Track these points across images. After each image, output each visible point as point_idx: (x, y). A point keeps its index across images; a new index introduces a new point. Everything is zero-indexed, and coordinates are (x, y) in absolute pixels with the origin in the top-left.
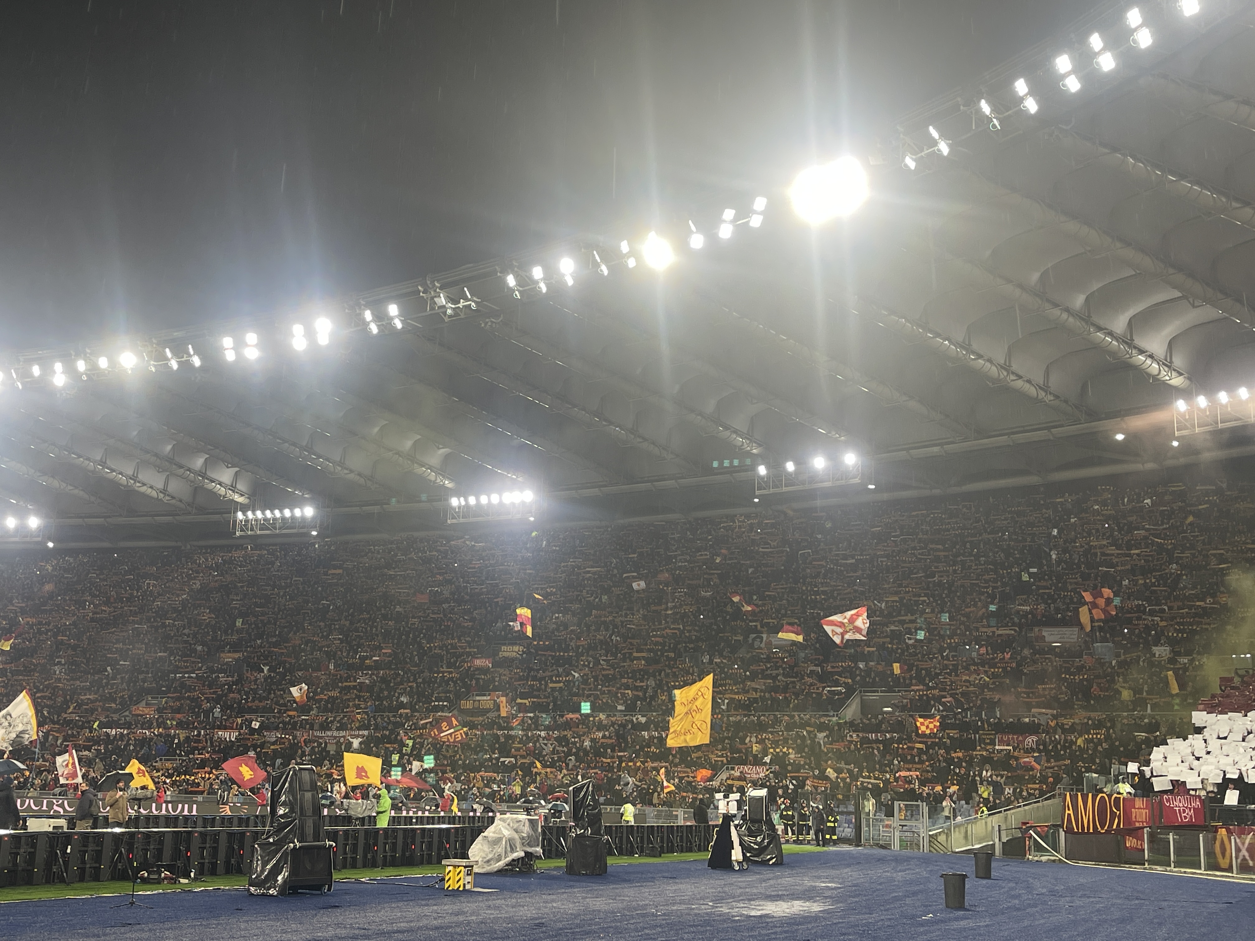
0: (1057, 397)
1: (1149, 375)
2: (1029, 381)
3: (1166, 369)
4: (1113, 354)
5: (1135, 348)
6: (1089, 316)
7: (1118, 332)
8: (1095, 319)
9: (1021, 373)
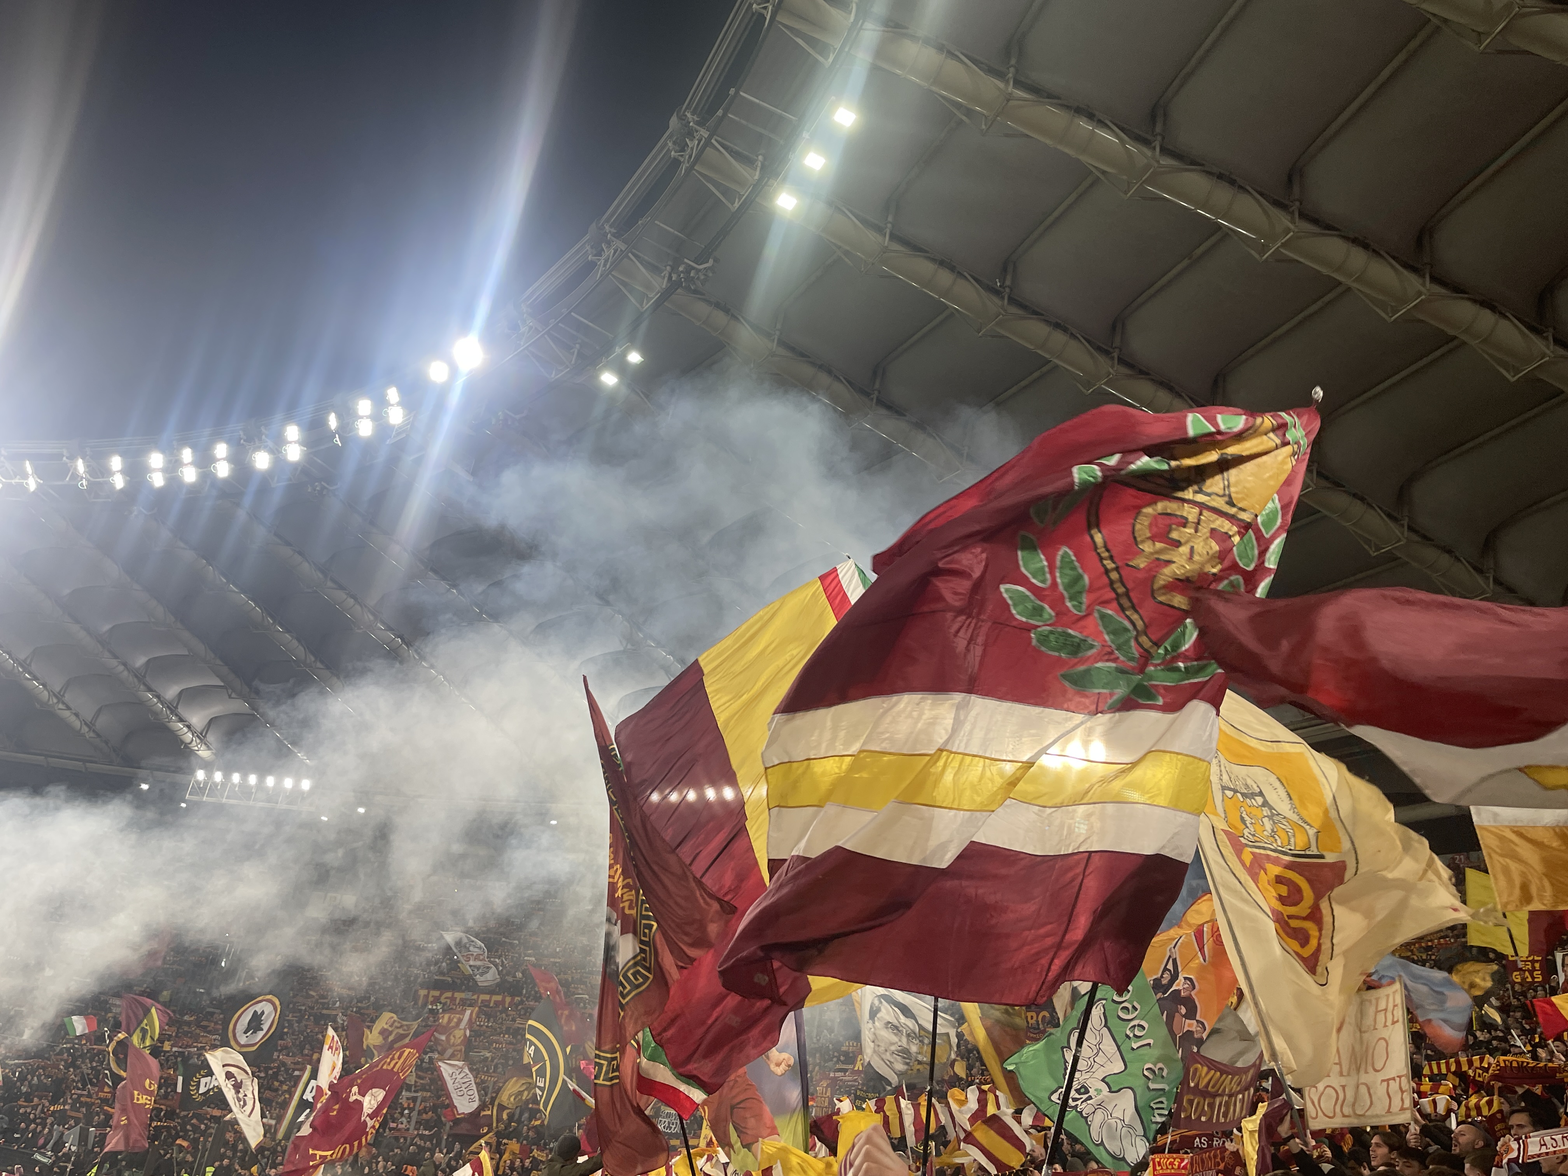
0: (98, 735)
1: (182, 742)
2: (77, 715)
3: (198, 741)
4: (156, 714)
5: (177, 715)
6: (144, 677)
7: (167, 697)
8: (148, 679)
9: (71, 705)
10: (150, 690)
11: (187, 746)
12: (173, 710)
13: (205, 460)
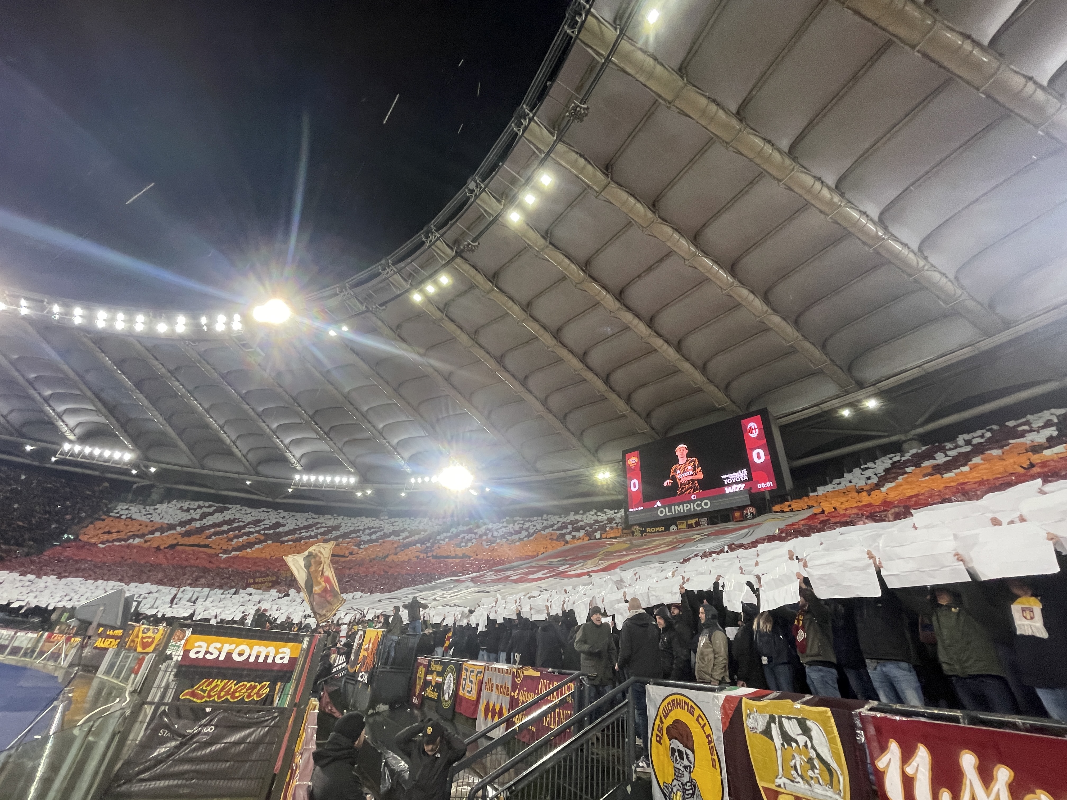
0: (9, 423)
1: (60, 431)
3: (70, 431)
4: (49, 417)
5: (61, 419)
6: (48, 400)
7: (58, 411)
8: (50, 402)
10: (50, 406)
11: (62, 433)
12: (60, 416)
13: (131, 321)
